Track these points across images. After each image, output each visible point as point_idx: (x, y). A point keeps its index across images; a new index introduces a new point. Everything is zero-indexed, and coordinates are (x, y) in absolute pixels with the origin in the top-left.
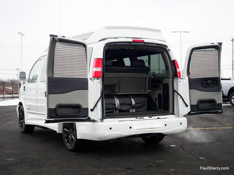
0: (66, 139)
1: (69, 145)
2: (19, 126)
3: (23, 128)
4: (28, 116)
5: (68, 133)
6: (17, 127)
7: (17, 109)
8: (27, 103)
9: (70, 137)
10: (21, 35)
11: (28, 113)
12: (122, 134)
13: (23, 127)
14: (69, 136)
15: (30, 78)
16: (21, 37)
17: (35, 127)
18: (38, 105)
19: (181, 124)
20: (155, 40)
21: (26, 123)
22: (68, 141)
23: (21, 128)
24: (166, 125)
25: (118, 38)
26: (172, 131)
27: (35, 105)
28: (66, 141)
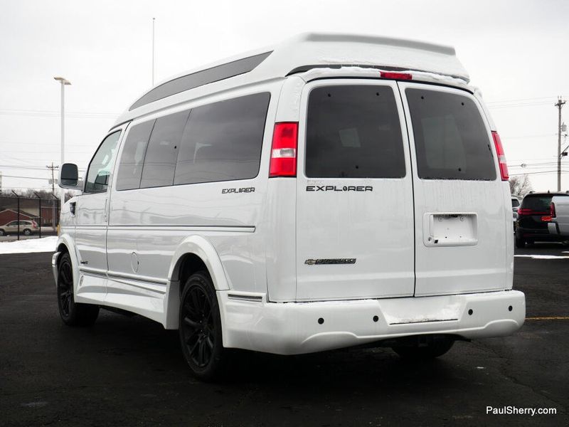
0: (188, 346)
1: (197, 363)
2: (57, 305)
3: (67, 312)
4: (81, 281)
5: (196, 330)
6: (54, 308)
7: (54, 262)
8: (80, 248)
9: (199, 341)
10: (62, 83)
11: (82, 274)
12: (352, 336)
13: (70, 310)
14: (198, 337)
15: (89, 180)
16: (63, 88)
17: (101, 309)
18: (109, 251)
19: (510, 308)
20: (441, 74)
21: (76, 300)
22: (196, 353)
23: (64, 311)
24: (471, 312)
25: (343, 68)
26: (487, 328)
27: (104, 251)
28: (190, 353)
